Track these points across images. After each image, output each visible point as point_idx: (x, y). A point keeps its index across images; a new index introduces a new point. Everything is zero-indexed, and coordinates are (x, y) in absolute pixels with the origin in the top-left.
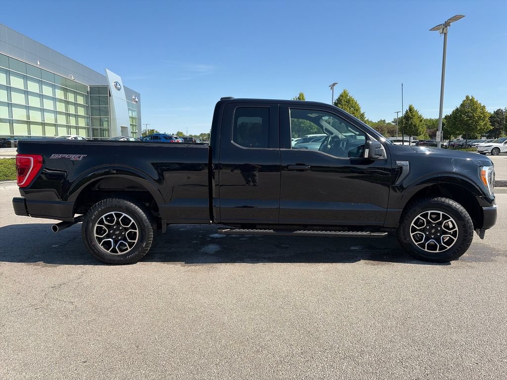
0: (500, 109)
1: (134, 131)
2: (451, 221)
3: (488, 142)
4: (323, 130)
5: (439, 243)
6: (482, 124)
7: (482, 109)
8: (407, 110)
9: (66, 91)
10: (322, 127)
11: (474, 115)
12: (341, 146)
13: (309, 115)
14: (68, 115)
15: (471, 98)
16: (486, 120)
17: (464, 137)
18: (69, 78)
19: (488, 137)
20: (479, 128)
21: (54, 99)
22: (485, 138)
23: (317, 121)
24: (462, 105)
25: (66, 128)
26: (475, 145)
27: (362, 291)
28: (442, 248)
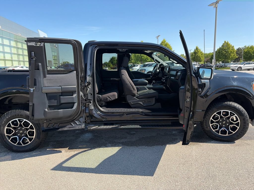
0: (240, 48)
1: (56, 63)
2: (236, 117)
3: (235, 64)
4: (154, 60)
5: (228, 129)
6: (233, 55)
7: (232, 48)
8: (195, 49)
9: (17, 42)
10: (153, 59)
11: (228, 51)
12: (165, 70)
13: (146, 51)
14: (19, 55)
15: (227, 42)
16: (235, 53)
17: (223, 62)
18: (18, 35)
19: (234, 62)
20: (231, 57)
21: (10, 46)
22: (232, 62)
23: (150, 55)
24: (222, 46)
25: (17, 62)
26: (228, 66)
27: (183, 169)
28: (230, 133)
